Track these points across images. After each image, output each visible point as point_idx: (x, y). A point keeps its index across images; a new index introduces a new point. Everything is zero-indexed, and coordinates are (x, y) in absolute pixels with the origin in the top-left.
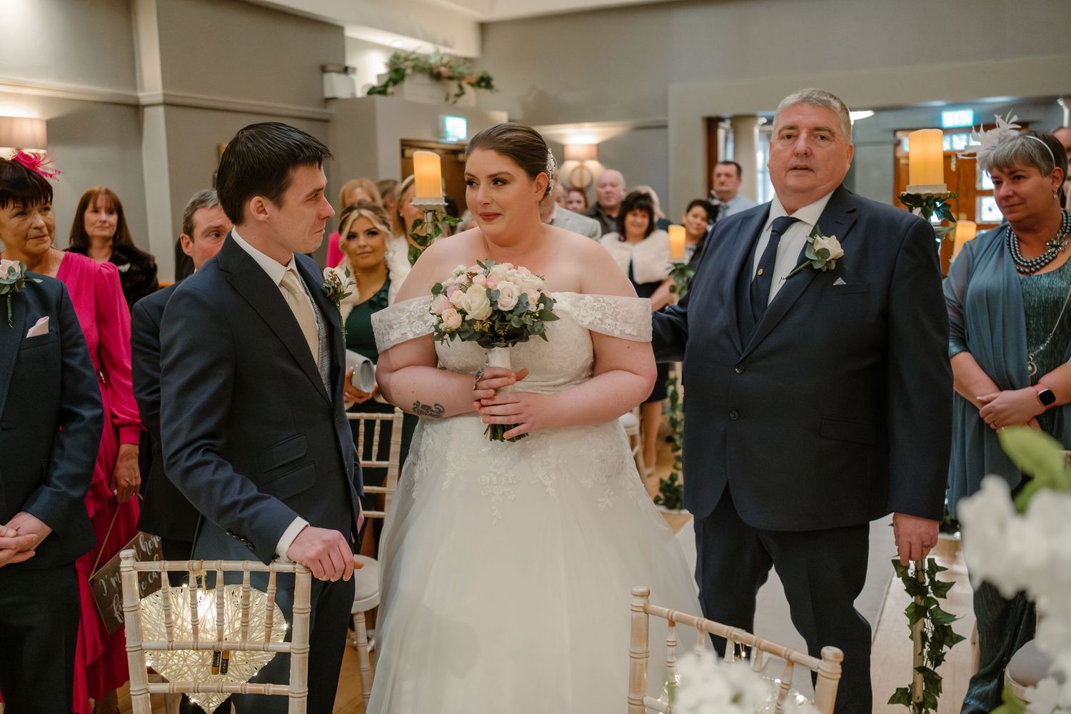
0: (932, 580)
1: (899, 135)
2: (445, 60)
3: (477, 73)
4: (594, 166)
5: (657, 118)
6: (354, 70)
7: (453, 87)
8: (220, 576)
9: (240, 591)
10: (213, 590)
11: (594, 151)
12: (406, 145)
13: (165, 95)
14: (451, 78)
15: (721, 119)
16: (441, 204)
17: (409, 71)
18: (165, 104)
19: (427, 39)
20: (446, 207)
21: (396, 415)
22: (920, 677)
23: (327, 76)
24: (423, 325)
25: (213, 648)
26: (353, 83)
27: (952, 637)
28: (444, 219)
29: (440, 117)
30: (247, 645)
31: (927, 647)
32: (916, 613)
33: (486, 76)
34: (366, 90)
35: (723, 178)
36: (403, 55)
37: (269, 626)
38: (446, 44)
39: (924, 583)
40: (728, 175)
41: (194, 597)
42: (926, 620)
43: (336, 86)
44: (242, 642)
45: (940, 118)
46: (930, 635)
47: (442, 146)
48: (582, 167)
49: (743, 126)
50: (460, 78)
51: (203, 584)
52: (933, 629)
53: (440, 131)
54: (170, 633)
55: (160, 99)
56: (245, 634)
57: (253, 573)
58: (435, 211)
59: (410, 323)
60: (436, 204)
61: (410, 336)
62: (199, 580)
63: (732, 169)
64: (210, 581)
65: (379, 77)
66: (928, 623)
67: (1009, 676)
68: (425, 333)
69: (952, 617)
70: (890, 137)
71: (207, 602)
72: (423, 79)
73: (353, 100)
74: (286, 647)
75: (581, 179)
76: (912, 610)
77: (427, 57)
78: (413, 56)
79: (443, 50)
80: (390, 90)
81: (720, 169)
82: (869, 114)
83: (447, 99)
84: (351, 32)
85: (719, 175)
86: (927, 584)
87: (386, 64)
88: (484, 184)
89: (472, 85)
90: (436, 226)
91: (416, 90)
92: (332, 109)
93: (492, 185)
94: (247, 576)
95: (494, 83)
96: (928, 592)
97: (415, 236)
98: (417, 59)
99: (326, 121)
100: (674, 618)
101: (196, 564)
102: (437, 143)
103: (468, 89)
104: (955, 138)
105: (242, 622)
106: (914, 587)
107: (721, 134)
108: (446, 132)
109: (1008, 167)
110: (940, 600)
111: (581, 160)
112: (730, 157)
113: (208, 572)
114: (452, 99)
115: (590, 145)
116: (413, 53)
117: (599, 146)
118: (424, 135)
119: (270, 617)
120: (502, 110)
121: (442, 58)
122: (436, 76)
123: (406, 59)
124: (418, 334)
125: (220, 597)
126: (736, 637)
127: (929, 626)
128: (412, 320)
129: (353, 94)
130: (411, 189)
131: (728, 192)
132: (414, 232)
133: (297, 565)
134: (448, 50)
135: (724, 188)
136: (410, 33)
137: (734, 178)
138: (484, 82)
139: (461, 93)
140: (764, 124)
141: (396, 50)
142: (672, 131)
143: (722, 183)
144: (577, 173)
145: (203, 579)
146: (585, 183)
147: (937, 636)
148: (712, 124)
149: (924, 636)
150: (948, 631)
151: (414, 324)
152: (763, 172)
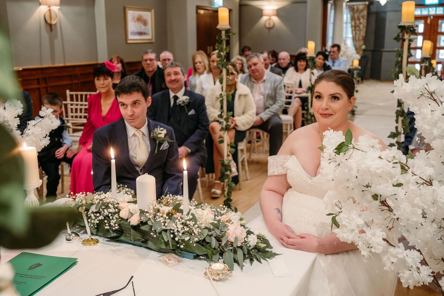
4: (275, 19)
11: (275, 12)
12: (198, 8)
24: (283, 169)
45: (424, 1)
47: (212, 9)
48: (270, 19)
49: (338, 4)
53: (212, 3)
59: (277, 167)
60: (227, 27)
61: (276, 174)
68: (283, 173)
75: (269, 24)
88: (326, 99)
93: (330, 100)
102: (211, 7)
104: (430, 9)
107: (329, 5)
108: (215, 3)
111: (270, 16)
115: (274, 10)
117: (278, 10)
118: (206, 4)
124: (280, 173)
128: (278, 166)
140: (348, 2)
142: (309, 4)
144: (268, 22)
146: (271, 25)
148: (325, 2)
151: (278, 168)
152: (346, 23)
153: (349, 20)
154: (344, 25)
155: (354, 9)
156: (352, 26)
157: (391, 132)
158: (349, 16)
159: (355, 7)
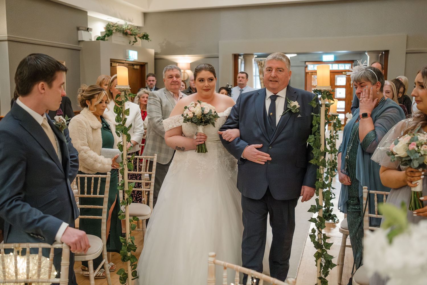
0: (324, 242)
1: (307, 63)
2: (129, 27)
3: (142, 33)
4: (189, 72)
5: (215, 54)
6: (91, 30)
7: (132, 39)
8: (28, 250)
9: (37, 257)
10: (25, 256)
11: (189, 66)
12: (112, 61)
13: (8, 37)
14: (131, 35)
15: (240, 55)
16: (128, 88)
17: (114, 31)
18: (8, 40)
19: (122, 19)
20: (130, 89)
21: (107, 175)
22: (319, 281)
23: (79, 32)
24: (179, 123)
25: (24, 282)
26: (91, 35)
27: (332, 264)
28: (129, 94)
29: (127, 50)
30: (40, 280)
31: (322, 269)
32: (318, 256)
33: (146, 35)
34: (96, 38)
35: (241, 79)
36: (112, 24)
37: (50, 271)
38: (130, 21)
39: (321, 244)
40: (243, 78)
41: (16, 260)
42: (322, 258)
43: (84, 36)
44: (38, 279)
45: (322, 58)
46: (323, 264)
47: (127, 62)
49: (248, 58)
50: (135, 35)
51: (20, 253)
52: (325, 262)
53: (126, 56)
54: (5, 276)
55: (6, 38)
56: (39, 276)
57: (43, 249)
58: (126, 91)
60: (126, 88)
61: (175, 127)
62: (18, 252)
63: (244, 75)
64: (24, 252)
65: (101, 33)
66: (323, 259)
67: (354, 281)
69: (332, 257)
70: (303, 64)
71: (22, 261)
72: (121, 35)
73: (91, 42)
74: (57, 280)
76: (317, 255)
77: (122, 25)
78: (116, 25)
79: (128, 23)
80: (106, 38)
81: (240, 75)
82: (296, 55)
83: (130, 43)
84: (90, 14)
85: (239, 77)
86: (323, 244)
87: (104, 28)
88: (206, 81)
89: (140, 38)
90: (126, 97)
91: (117, 39)
92: (81, 45)
94: (40, 250)
95: (149, 37)
96: (323, 247)
97: (117, 101)
98: (118, 26)
99: (79, 50)
100: (226, 266)
101: (17, 245)
103: (138, 39)
105: (38, 270)
106: (317, 245)
107: (240, 60)
108: (129, 57)
109: (359, 81)
110: (327, 250)
111: (184, 69)
112: (243, 70)
113: (23, 249)
114: (132, 43)
115: (188, 63)
116: (116, 24)
117: (191, 64)
118: (120, 57)
119: (51, 268)
120: (152, 48)
121: (128, 27)
122: (125, 33)
123: (113, 26)
124: (177, 126)
125: (28, 260)
126: (252, 274)
127: (323, 260)
128: (175, 122)
129: (91, 39)
130: (115, 81)
131: (243, 84)
132: (116, 100)
133: (64, 245)
134: (130, 23)
135: (241, 83)
136: (115, 16)
137: (245, 79)
138: (145, 37)
139: (136, 41)
140: (256, 57)
141: (109, 22)
142: (220, 58)
143: (240, 81)
145: (20, 252)
146: (186, 79)
147: (326, 265)
148: (236, 57)
149: (321, 265)
150: (331, 262)
152: (255, 76)
153: (258, 74)
154: (254, 78)
155: (261, 64)
156: (260, 79)
157: (312, 206)
158: (257, 70)
159: (263, 62)
